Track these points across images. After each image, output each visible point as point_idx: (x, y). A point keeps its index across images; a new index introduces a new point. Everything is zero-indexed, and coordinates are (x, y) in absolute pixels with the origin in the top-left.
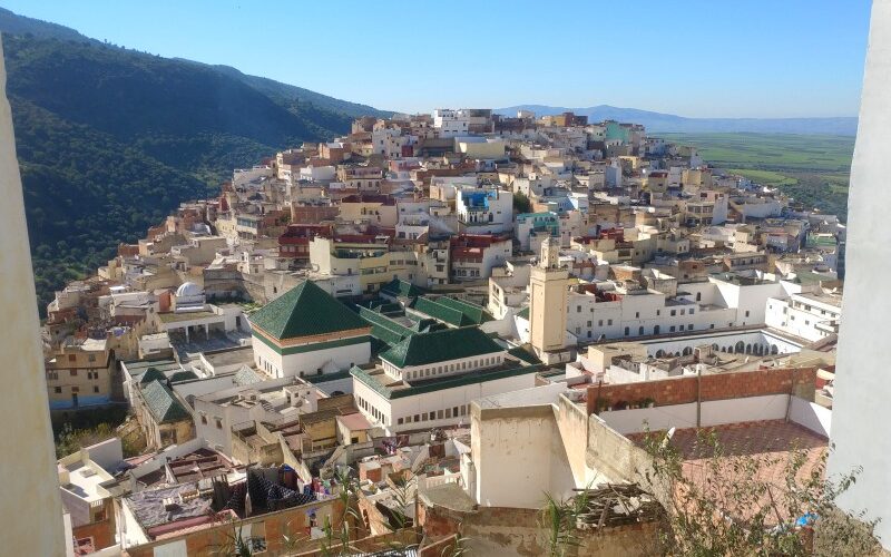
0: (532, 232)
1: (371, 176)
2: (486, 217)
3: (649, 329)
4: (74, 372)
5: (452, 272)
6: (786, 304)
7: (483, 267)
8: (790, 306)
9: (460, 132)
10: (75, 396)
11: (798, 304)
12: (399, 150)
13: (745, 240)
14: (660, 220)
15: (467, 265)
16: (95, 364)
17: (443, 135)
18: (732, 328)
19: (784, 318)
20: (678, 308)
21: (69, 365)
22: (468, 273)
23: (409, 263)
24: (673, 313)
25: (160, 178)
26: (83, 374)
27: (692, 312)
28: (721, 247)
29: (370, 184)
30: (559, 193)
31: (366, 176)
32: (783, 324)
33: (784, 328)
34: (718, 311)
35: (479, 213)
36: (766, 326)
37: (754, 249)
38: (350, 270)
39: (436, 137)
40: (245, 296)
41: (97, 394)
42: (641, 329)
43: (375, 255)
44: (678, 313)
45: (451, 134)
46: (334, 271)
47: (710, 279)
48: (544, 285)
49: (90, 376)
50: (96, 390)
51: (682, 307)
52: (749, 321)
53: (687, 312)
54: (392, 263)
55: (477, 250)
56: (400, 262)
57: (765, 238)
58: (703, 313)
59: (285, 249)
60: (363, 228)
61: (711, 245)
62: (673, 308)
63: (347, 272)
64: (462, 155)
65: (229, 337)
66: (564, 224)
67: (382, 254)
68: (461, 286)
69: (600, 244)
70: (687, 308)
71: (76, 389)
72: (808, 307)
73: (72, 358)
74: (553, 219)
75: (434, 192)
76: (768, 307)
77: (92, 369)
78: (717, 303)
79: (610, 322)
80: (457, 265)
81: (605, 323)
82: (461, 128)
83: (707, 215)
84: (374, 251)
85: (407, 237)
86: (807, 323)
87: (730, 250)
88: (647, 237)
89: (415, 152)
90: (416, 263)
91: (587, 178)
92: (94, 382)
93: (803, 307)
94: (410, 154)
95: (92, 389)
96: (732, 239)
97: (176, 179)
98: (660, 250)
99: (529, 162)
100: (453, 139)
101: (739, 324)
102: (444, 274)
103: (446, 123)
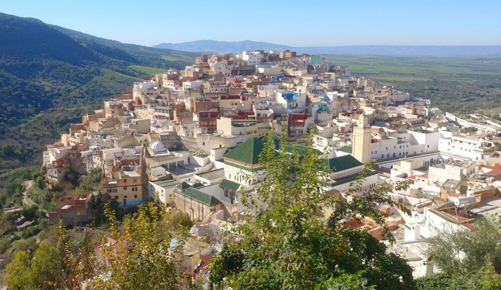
0: (318, 112)
1: (222, 86)
2: (295, 105)
3: (391, 155)
4: (125, 188)
5: (289, 132)
6: (450, 141)
7: (304, 129)
8: (452, 141)
9: (257, 62)
10: (125, 200)
11: (456, 140)
12: (230, 72)
13: (411, 113)
14: (373, 104)
15: (297, 128)
16: (136, 183)
17: (249, 64)
18: (423, 154)
19: (449, 147)
20: (402, 145)
21: (123, 184)
22: (297, 132)
23: (266, 128)
24: (400, 147)
25: (18, 85)
26: (130, 189)
27: (407, 146)
28: (400, 117)
29: (222, 90)
30: (320, 92)
31: (220, 86)
32: (448, 150)
33: (449, 152)
34: (416, 146)
35: (292, 103)
36: (439, 151)
37: (416, 117)
38: (241, 133)
39: (245, 66)
40: (183, 148)
41: (136, 199)
42: (388, 155)
43: (251, 125)
44: (402, 147)
45: (253, 64)
46: (233, 133)
47: (408, 131)
48: (363, 135)
49: (133, 190)
50: (136, 196)
51: (403, 144)
52: (429, 150)
53: (405, 146)
54: (259, 128)
55: (302, 121)
56: (262, 128)
57: (418, 112)
58: (412, 146)
59: (202, 123)
60: (237, 112)
61: (395, 115)
62: (400, 145)
63: (239, 134)
64: (262, 74)
65: (187, 168)
66: (330, 107)
67: (254, 124)
68: (295, 138)
69: (354, 116)
70: (405, 144)
71: (126, 197)
72: (461, 142)
73: (125, 181)
74: (325, 105)
75: (262, 93)
76: (439, 143)
77: (135, 186)
78: (414, 142)
79: (376, 152)
80: (292, 128)
81: (374, 152)
82: (257, 61)
83: (384, 101)
84: (250, 123)
85: (262, 116)
86: (461, 148)
87: (404, 118)
88: (372, 112)
89: (238, 73)
90: (270, 128)
91: (327, 84)
92: (135, 193)
93: (458, 142)
94: (236, 74)
95: (134, 197)
96: (403, 113)
97: (27, 86)
98: (376, 118)
99: (294, 77)
100: (254, 66)
101: (425, 151)
102: (285, 133)
103: (250, 58)
